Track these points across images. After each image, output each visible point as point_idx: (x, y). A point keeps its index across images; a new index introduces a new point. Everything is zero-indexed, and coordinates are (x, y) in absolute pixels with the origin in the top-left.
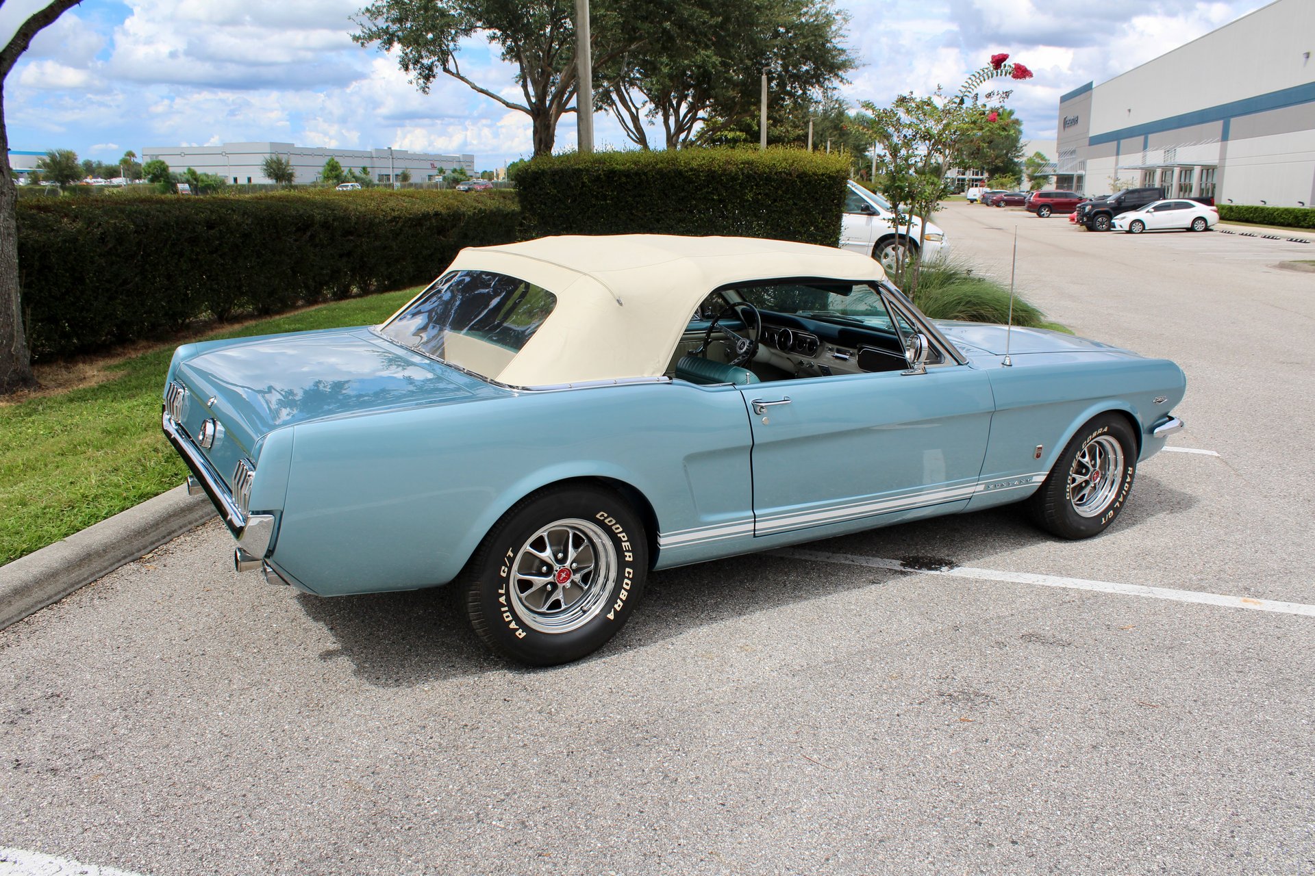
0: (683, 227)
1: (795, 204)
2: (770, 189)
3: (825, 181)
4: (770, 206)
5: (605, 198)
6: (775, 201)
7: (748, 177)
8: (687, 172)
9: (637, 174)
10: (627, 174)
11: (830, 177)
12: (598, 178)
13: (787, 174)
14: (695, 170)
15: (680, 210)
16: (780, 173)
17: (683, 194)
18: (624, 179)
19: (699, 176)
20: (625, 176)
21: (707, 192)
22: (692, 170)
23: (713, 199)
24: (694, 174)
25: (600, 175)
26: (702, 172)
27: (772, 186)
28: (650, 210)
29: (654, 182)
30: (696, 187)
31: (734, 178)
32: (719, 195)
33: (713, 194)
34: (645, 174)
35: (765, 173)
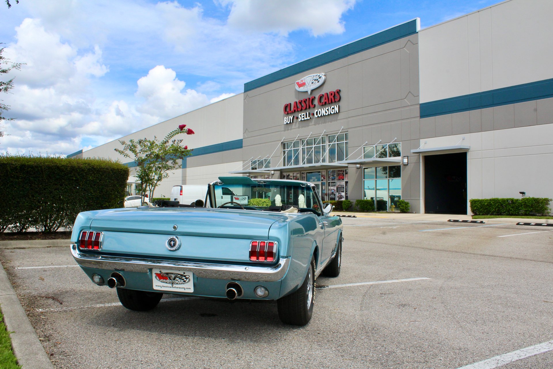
0: (57, 192)
1: (109, 182)
2: (99, 175)
3: (122, 172)
4: (98, 183)
5: (18, 178)
6: (100, 180)
7: (89, 169)
8: (61, 166)
9: (36, 167)
10: (32, 167)
11: (124, 171)
12: (16, 168)
13: (106, 169)
14: (65, 166)
15: (56, 185)
16: (104, 168)
17: (58, 177)
18: (30, 169)
19: (67, 169)
20: (30, 167)
21: (70, 176)
22: (63, 166)
23: (73, 180)
24: (64, 168)
25: (17, 166)
26: (68, 167)
27: (99, 174)
28: (41, 184)
29: (45, 171)
30: (65, 173)
31: (83, 170)
32: (75, 178)
33: (73, 177)
34: (41, 167)
35: (97, 168)
